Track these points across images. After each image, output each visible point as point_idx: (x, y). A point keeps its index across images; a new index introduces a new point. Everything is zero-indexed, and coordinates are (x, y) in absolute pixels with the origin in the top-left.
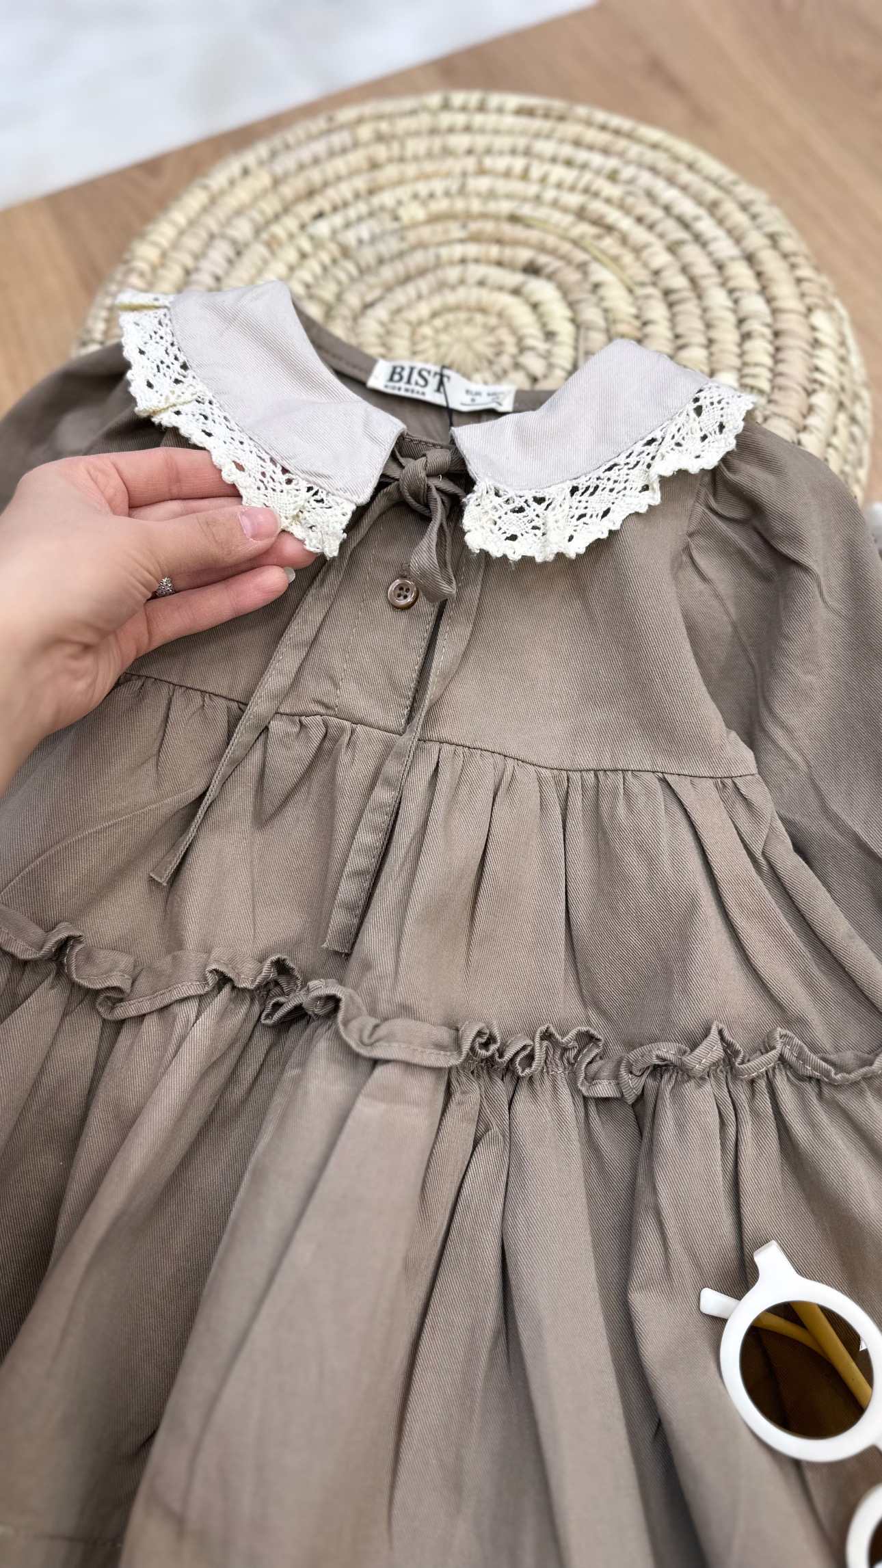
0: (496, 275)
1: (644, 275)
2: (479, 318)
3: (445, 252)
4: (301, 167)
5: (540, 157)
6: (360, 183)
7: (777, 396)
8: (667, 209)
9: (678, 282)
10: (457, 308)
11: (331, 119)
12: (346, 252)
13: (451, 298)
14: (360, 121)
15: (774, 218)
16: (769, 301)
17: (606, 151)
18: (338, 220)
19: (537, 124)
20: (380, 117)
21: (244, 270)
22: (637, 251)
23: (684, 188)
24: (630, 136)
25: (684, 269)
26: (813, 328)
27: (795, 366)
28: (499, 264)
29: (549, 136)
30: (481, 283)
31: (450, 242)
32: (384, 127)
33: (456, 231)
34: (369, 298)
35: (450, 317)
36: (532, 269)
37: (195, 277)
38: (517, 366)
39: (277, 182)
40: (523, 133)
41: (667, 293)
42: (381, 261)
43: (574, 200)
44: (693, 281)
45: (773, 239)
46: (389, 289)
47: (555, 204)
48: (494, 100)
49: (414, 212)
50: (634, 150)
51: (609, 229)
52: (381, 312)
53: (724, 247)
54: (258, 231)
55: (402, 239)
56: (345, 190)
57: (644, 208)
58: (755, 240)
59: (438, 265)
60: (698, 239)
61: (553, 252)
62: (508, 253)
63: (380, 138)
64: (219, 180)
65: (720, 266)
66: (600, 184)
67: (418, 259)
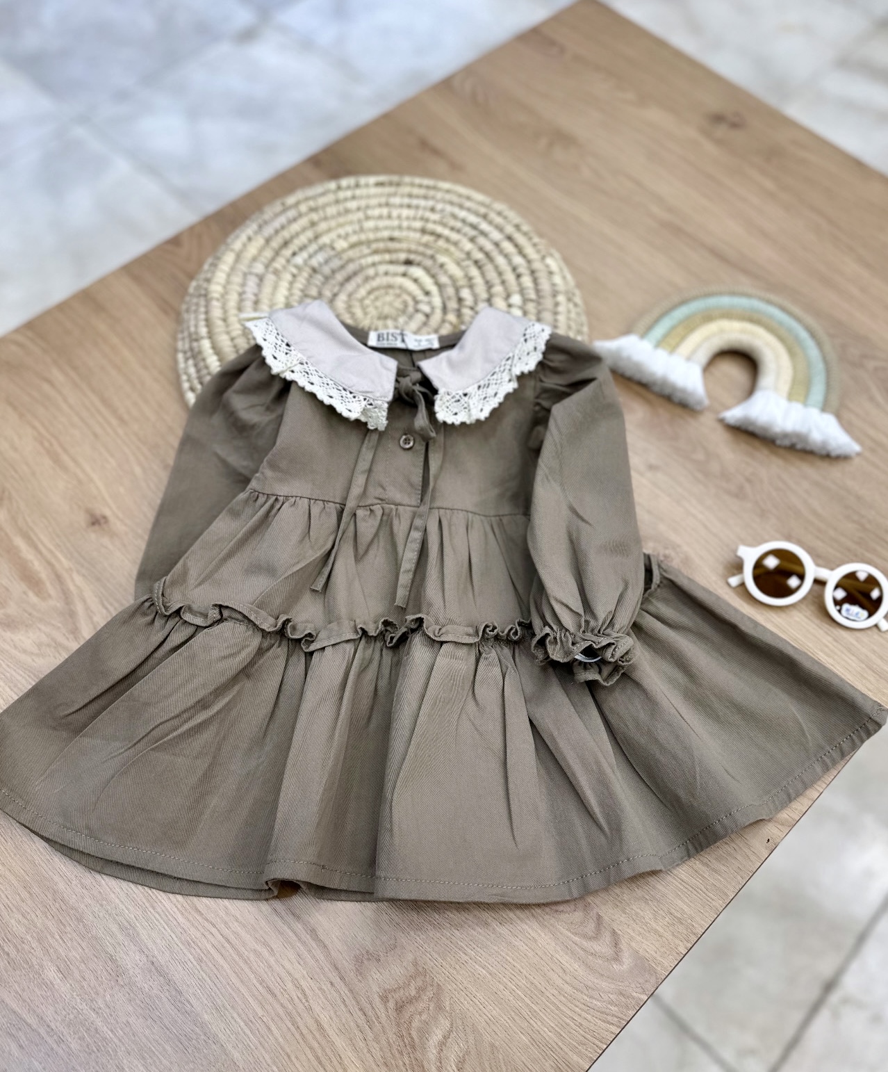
0: (392, 268)
1: (463, 256)
2: (391, 291)
3: (363, 262)
4: (277, 232)
5: (394, 206)
6: (310, 234)
7: (541, 300)
8: (464, 221)
9: (479, 256)
10: (377, 288)
11: (283, 204)
12: (314, 270)
13: (374, 284)
15: (511, 215)
16: (524, 256)
17: (425, 197)
18: (305, 255)
19: (387, 190)
20: (307, 199)
21: (267, 289)
22: (456, 244)
23: (469, 210)
24: (435, 188)
25: (481, 249)
26: (547, 266)
27: (545, 286)
28: (391, 262)
29: (395, 194)
30: (386, 274)
31: (364, 256)
32: (312, 203)
33: (366, 251)
34: (336, 289)
35: (377, 293)
36: (408, 262)
37: (244, 296)
38: (417, 311)
39: (268, 241)
40: (381, 195)
41: (476, 262)
42: (333, 272)
43: (418, 224)
44: (487, 255)
45: (517, 227)
46: (342, 285)
47: (409, 228)
48: (363, 180)
49: (341, 244)
50: (439, 195)
51: (439, 236)
52: (343, 297)
53: (496, 235)
54: (267, 266)
55: (341, 259)
56: (303, 239)
57: (452, 223)
58: (510, 229)
59: (362, 269)
60: (484, 234)
61: (416, 252)
62: (394, 257)
63: (312, 210)
64: (237, 245)
65: (497, 244)
66: (428, 214)
67: (351, 268)
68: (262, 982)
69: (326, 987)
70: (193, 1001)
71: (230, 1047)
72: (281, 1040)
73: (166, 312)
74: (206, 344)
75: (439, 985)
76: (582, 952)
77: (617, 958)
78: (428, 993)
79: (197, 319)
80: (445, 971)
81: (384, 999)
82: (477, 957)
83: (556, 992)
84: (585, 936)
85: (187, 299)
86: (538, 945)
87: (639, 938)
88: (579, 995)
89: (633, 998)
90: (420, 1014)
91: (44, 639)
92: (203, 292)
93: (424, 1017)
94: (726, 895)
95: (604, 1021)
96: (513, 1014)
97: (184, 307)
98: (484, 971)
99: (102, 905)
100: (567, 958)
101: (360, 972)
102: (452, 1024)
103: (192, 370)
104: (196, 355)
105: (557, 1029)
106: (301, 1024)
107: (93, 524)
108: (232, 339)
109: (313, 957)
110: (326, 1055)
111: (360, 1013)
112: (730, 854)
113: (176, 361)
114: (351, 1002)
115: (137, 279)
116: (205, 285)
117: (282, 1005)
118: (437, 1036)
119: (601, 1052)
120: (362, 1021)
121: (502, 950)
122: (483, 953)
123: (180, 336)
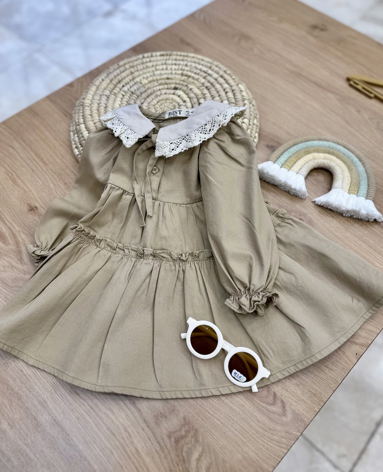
0: (168, 91)
1: (201, 85)
2: (168, 101)
3: (155, 89)
4: (115, 77)
5: (169, 64)
6: (130, 77)
7: (237, 103)
8: (200, 70)
9: (208, 84)
11: (118, 65)
12: (133, 93)
13: (160, 98)
14: (125, 64)
15: (222, 67)
16: (229, 84)
17: (183, 60)
18: (128, 86)
19: (165, 57)
20: (129, 62)
21: (111, 102)
22: (197, 80)
23: (203, 65)
24: (187, 56)
25: (209, 82)
26: (240, 88)
27: (239, 96)
28: (168, 89)
29: (169, 60)
30: (165, 94)
31: (155, 86)
32: (131, 64)
33: (156, 84)
34: (142, 101)
35: (161, 102)
36: (176, 89)
37: (100, 105)
39: (111, 81)
40: (163, 60)
41: (207, 87)
42: (141, 93)
43: (180, 72)
44: (212, 84)
45: (225, 72)
46: (145, 99)
47: (176, 74)
48: (154, 54)
49: (145, 81)
50: (189, 59)
51: (189, 77)
52: (146, 104)
53: (215, 75)
54: (111, 92)
55: (145, 88)
56: (127, 79)
57: (195, 71)
58: (222, 73)
59: (154, 92)
60: (209, 75)
61: (179, 84)
62: (169, 86)
63: (131, 67)
64: (97, 83)
65: (216, 80)
66: (184, 67)
67: (149, 91)
68: (109, 429)
69: (140, 431)
70: (74, 439)
71: (92, 463)
72: (118, 458)
73: (66, 115)
74: (83, 126)
75: (196, 429)
76: (266, 411)
77: (284, 414)
78: (191, 434)
79: (79, 116)
80: (199, 422)
81: (169, 437)
82: (215, 415)
83: (254, 432)
84: (268, 404)
85: (75, 108)
86: (245, 408)
87: (295, 404)
88: (266, 433)
89: (294, 434)
90: (187, 444)
91: (6, 264)
92: (82, 104)
93: (189, 446)
94: (338, 382)
95: (279, 447)
96: (233, 443)
97: (74, 112)
98: (219, 422)
99: (30, 392)
100: (260, 414)
101: (157, 423)
102: (203, 450)
103: (77, 139)
104: (78, 132)
105: (256, 451)
106: (128, 450)
107: (31, 210)
108: (95, 124)
109: (134, 416)
110: (141, 466)
111: (157, 444)
112: (337, 361)
113: (70, 136)
114: (152, 438)
115: (53, 102)
116: (83, 101)
117: (118, 441)
118: (196, 455)
119: (278, 462)
120: (158, 448)
121: (227, 411)
122: (218, 413)
123: (72, 125)
